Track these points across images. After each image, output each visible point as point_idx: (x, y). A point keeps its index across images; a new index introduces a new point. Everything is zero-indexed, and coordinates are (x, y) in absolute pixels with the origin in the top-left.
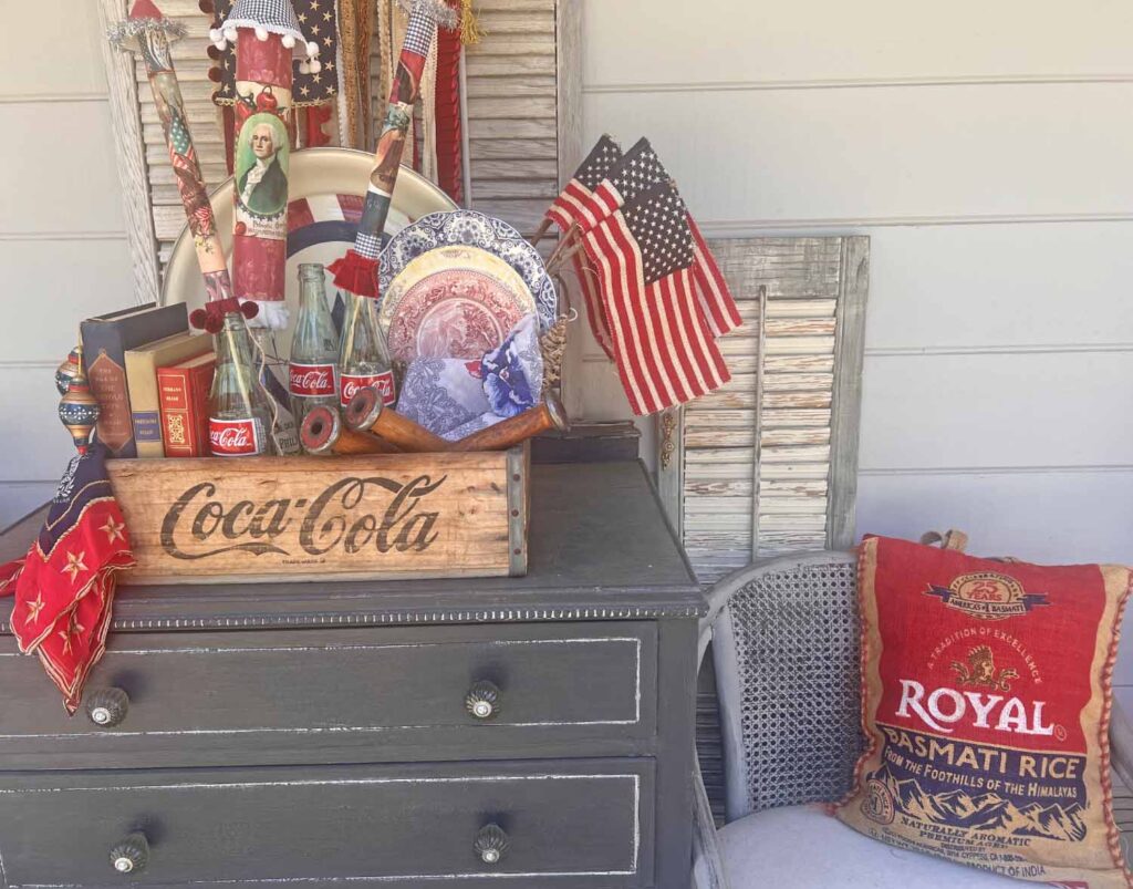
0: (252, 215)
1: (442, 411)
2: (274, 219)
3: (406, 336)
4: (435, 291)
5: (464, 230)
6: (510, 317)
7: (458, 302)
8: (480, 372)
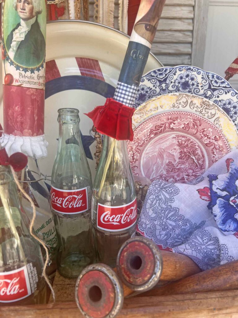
0: (18, 68)
1: (174, 224)
2: (36, 72)
3: (133, 159)
4: (157, 127)
5: (183, 80)
6: (217, 147)
7: (173, 134)
8: (210, 197)
